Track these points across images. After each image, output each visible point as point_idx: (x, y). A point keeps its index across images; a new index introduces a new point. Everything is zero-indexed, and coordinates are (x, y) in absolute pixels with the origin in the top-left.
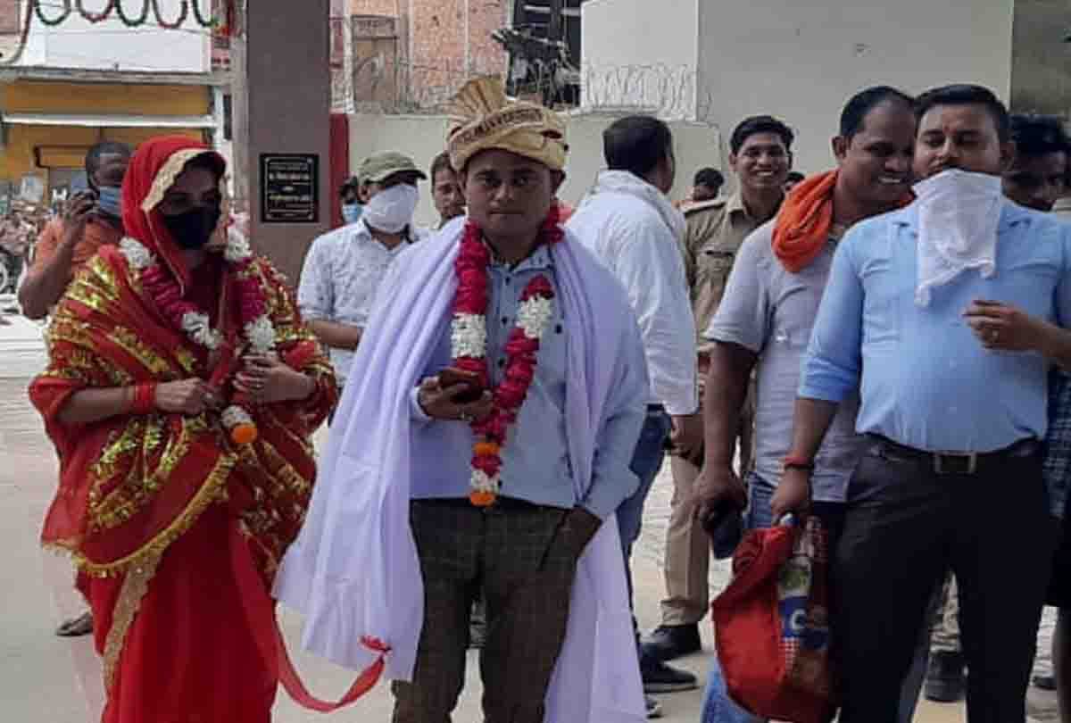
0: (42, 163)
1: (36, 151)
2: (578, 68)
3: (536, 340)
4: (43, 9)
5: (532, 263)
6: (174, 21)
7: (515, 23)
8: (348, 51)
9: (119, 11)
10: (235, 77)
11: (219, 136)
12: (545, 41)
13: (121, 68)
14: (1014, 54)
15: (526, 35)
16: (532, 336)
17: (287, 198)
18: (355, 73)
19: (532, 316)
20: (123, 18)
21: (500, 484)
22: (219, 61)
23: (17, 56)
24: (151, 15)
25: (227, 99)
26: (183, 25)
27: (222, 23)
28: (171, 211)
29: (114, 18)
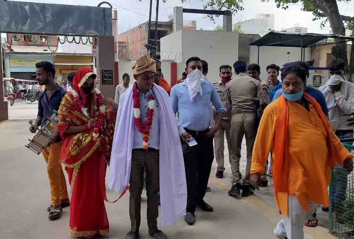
0: (61, 73)
1: (60, 70)
2: (160, 52)
3: (152, 109)
4: (61, 41)
5: (149, 93)
6: (85, 43)
7: (148, 43)
8: (117, 49)
9: (75, 41)
10: (97, 55)
11: (94, 67)
12: (154, 46)
13: (76, 53)
14: (239, 48)
15: (150, 45)
16: (151, 109)
17: (107, 79)
18: (119, 53)
19: (151, 104)
20: (75, 42)
21: (149, 144)
22: (94, 51)
23: (56, 51)
24: (81, 41)
25: (96, 59)
26: (87, 44)
27: (94, 43)
28: (85, 86)
29: (74, 42)
